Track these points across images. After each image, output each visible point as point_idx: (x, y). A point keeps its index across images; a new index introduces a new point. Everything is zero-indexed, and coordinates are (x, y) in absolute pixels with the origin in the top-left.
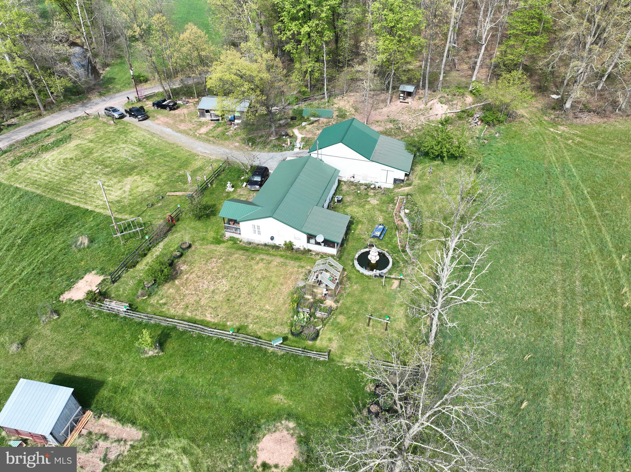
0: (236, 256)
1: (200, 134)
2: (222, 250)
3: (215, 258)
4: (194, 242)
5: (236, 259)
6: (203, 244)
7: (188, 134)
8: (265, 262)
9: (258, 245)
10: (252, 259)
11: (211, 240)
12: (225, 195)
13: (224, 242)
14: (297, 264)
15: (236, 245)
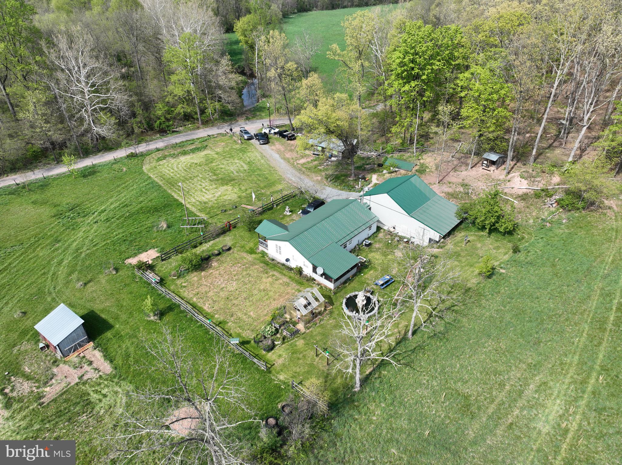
0: (257, 266)
1: (298, 164)
2: (250, 259)
3: (241, 264)
4: (235, 247)
5: (255, 269)
6: (240, 250)
7: (289, 162)
8: (274, 278)
9: (278, 263)
10: (267, 273)
11: (248, 249)
12: (281, 216)
13: (256, 253)
14: (297, 287)
15: (262, 258)
